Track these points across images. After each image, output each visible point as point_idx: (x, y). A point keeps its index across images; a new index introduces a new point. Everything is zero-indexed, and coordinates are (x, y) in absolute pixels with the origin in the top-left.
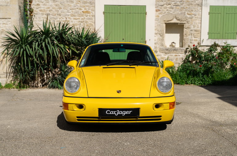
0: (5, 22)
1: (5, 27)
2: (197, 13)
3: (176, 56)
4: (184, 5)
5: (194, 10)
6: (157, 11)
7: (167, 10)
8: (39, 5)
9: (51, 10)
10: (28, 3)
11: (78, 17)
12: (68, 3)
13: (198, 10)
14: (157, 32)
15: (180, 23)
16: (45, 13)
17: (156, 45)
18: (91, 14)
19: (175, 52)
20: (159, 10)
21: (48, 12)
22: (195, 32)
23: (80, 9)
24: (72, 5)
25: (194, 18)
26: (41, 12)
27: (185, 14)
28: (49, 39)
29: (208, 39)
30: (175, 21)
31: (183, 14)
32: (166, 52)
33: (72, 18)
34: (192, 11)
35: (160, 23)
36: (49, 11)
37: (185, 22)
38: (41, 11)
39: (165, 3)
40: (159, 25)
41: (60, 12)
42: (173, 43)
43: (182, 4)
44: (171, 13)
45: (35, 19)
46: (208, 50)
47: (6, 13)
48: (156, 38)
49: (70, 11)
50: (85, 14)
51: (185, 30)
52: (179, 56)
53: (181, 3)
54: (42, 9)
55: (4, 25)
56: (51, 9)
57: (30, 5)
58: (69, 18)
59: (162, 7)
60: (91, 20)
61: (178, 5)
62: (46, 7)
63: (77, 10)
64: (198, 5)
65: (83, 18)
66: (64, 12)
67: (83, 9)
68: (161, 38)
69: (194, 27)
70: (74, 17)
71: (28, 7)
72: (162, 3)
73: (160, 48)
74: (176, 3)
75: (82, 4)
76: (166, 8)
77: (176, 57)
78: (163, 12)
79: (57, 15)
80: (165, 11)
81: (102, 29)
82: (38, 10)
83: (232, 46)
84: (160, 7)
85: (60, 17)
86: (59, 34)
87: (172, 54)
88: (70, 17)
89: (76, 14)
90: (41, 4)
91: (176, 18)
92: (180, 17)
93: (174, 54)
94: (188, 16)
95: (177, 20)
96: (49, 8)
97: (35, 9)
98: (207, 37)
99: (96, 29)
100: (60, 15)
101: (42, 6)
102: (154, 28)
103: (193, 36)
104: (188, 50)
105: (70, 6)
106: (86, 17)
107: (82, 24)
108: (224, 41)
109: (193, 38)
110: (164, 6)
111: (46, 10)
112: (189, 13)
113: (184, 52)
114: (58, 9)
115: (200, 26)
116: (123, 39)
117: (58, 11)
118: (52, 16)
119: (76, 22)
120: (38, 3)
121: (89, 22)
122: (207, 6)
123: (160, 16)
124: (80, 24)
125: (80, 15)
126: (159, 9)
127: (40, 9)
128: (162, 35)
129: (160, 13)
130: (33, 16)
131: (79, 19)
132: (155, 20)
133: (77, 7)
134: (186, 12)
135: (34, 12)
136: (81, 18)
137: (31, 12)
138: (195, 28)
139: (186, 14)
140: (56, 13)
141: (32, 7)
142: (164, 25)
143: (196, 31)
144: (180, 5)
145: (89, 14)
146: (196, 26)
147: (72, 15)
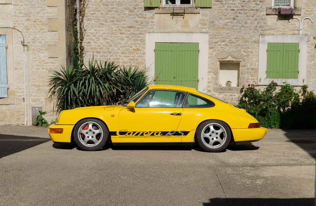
0: (53, 62)
1: (53, 66)
2: (254, 51)
3: (231, 95)
4: (239, 42)
5: (250, 47)
6: (210, 48)
7: (222, 47)
8: (90, 43)
9: (102, 48)
10: (79, 41)
11: (128, 55)
12: (119, 41)
13: (254, 47)
14: (210, 70)
15: (236, 61)
16: (95, 51)
17: (209, 84)
18: (142, 52)
19: (230, 91)
20: (213, 48)
21: (99, 50)
22: (252, 71)
23: (131, 47)
24: (123, 42)
25: (251, 56)
26: (92, 50)
27: (240, 52)
28: (93, 78)
29: (266, 78)
30: (230, 58)
31: (238, 52)
32: (221, 91)
33: (122, 55)
34: (249, 48)
35: (213, 61)
36: (100, 48)
37: (241, 60)
38: (91, 48)
39: (219, 40)
40: (213, 63)
41: (110, 50)
42: (229, 81)
43: (238, 41)
44: (225, 50)
45: (85, 57)
46: (265, 90)
47: (54, 52)
48: (210, 77)
49: (121, 48)
50: (135, 52)
51: (241, 68)
52: (235, 96)
53: (236, 39)
54: (93, 47)
55: (52, 64)
56: (101, 46)
57: (81, 43)
58: (119, 56)
59: (217, 44)
60: (141, 58)
61: (234, 43)
62: (96, 45)
63: (128, 47)
64: (255, 42)
65: (133, 55)
66: (114, 50)
67: (134, 47)
68: (215, 76)
69: (251, 65)
70: (124, 55)
71: (79, 45)
72: (216, 40)
73: (214, 88)
74: (230, 40)
75: (132, 42)
76: (220, 45)
77: (231, 97)
78: (217, 50)
79: (107, 53)
80: (219, 48)
81: (153, 66)
82: (88, 48)
83: (292, 86)
84: (214, 44)
85: (110, 55)
86: (103, 74)
87: (226, 94)
88: (120, 54)
89: (127, 52)
90: (92, 41)
91: (231, 56)
92: (235, 55)
93: (229, 94)
94: (244, 54)
95: (232, 57)
96: (99, 46)
97: (85, 47)
98: (265, 76)
99: (147, 67)
100: (110, 53)
101: (93, 44)
102: (207, 66)
103: (249, 75)
104: (243, 90)
105: (121, 43)
106: (136, 55)
107: (132, 61)
108: (284, 80)
109: (250, 77)
110: (218, 43)
111: (97, 47)
112: (245, 50)
113: (239, 92)
114: (109, 47)
115: (257, 65)
116: (174, 78)
117: (109, 49)
118: (102, 54)
119: (126, 59)
120: (89, 40)
121: (140, 60)
122: (264, 43)
123: (214, 53)
124: (131, 62)
125: (130, 53)
126: (213, 46)
127: (90, 47)
128: (216, 74)
129: (214, 51)
130: (84, 54)
131: (130, 57)
132: (209, 58)
133: (127, 45)
134: (242, 50)
135: (85, 50)
136: (131, 56)
137: (82, 49)
138: (253, 66)
139: (242, 51)
140: (106, 50)
141: (83, 44)
142: (219, 63)
143: (253, 69)
144: (235, 42)
145: (139, 52)
146: (253, 64)
147: (123, 53)
